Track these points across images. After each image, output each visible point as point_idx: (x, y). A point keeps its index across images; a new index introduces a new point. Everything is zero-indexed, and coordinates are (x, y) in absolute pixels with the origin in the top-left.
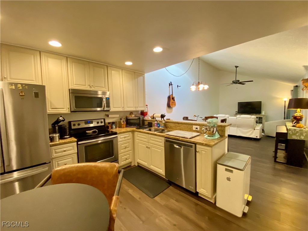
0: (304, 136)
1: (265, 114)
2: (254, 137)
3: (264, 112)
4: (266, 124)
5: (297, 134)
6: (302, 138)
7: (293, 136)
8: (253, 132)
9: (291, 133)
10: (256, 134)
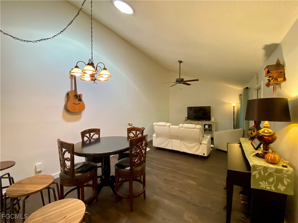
0: (285, 185)
1: (214, 120)
2: (200, 155)
3: (213, 118)
4: (216, 134)
5: (271, 180)
6: (282, 189)
7: (261, 183)
8: (199, 148)
9: (257, 176)
10: (202, 150)
